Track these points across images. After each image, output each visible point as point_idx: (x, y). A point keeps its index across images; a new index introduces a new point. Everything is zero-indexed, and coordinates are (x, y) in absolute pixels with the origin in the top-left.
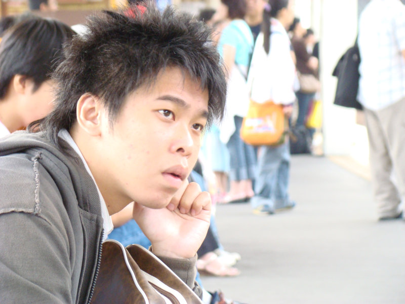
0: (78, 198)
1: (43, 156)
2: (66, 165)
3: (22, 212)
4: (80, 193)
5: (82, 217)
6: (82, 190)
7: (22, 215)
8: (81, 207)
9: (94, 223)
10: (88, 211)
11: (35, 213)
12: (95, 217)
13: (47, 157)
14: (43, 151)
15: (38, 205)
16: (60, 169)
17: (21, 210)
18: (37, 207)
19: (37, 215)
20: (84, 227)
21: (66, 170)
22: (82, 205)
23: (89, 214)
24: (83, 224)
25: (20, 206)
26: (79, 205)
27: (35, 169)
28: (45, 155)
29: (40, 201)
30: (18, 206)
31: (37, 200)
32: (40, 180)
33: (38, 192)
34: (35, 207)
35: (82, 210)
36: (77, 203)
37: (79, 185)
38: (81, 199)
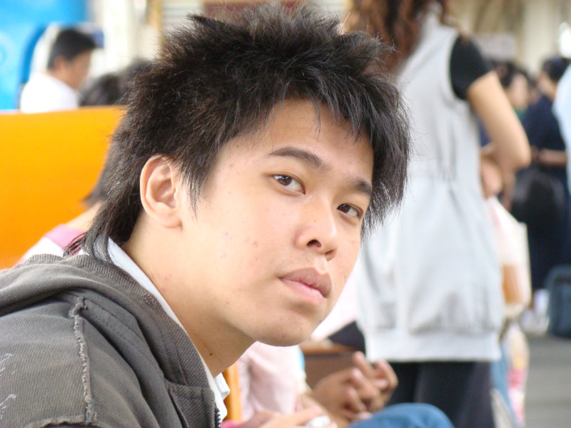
0: (162, 366)
1: (89, 304)
2: (130, 312)
3: (65, 424)
4: (164, 355)
5: (175, 398)
6: (167, 350)
8: (170, 380)
9: (198, 401)
10: (184, 384)
11: (87, 422)
12: (198, 390)
13: (96, 303)
14: (89, 294)
15: (90, 406)
16: (122, 321)
17: (62, 420)
18: (89, 411)
19: (90, 425)
20: (182, 414)
21: (133, 321)
22: (172, 376)
23: (186, 389)
24: (180, 408)
25: (59, 414)
26: (167, 377)
27: (78, 333)
28: (92, 301)
29: (93, 396)
31: (88, 398)
32: (89, 353)
33: (88, 379)
34: (86, 410)
35: (174, 386)
36: (162, 375)
37: (160, 344)
38: (168, 366)
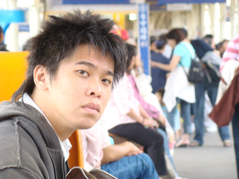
0: (46, 142)
1: (21, 121)
2: (35, 123)
3: (11, 167)
4: (46, 139)
5: (50, 153)
6: (47, 136)
7: (11, 169)
8: (48, 147)
9: (57, 154)
10: (53, 148)
11: (19, 166)
12: (58, 151)
13: (23, 120)
14: (21, 117)
15: (20, 161)
17: (10, 166)
18: (19, 163)
19: (20, 168)
20: (52, 159)
21: (36, 126)
22: (49, 146)
23: (54, 150)
24: (51, 157)
26: (47, 146)
28: (22, 119)
29: (21, 158)
30: (8, 164)
31: (19, 158)
32: (20, 141)
33: (19, 152)
34: (18, 163)
35: (49, 148)
36: (46, 145)
37: (45, 134)
38: (48, 142)
